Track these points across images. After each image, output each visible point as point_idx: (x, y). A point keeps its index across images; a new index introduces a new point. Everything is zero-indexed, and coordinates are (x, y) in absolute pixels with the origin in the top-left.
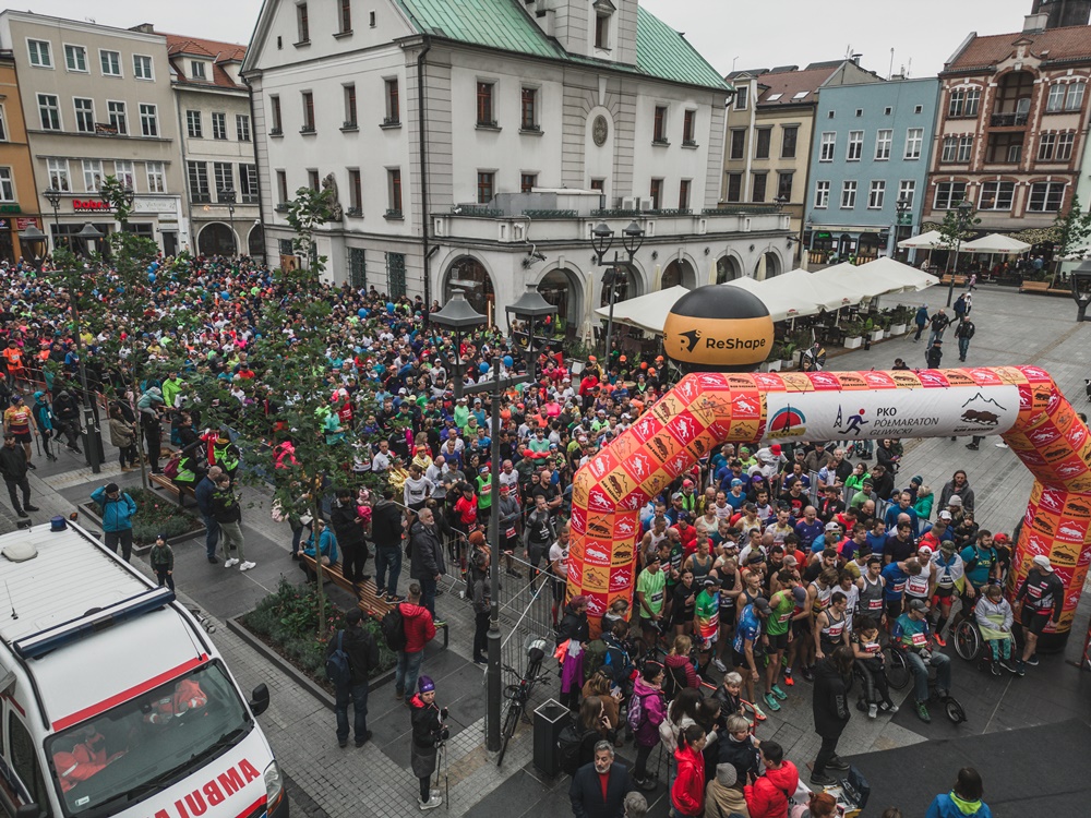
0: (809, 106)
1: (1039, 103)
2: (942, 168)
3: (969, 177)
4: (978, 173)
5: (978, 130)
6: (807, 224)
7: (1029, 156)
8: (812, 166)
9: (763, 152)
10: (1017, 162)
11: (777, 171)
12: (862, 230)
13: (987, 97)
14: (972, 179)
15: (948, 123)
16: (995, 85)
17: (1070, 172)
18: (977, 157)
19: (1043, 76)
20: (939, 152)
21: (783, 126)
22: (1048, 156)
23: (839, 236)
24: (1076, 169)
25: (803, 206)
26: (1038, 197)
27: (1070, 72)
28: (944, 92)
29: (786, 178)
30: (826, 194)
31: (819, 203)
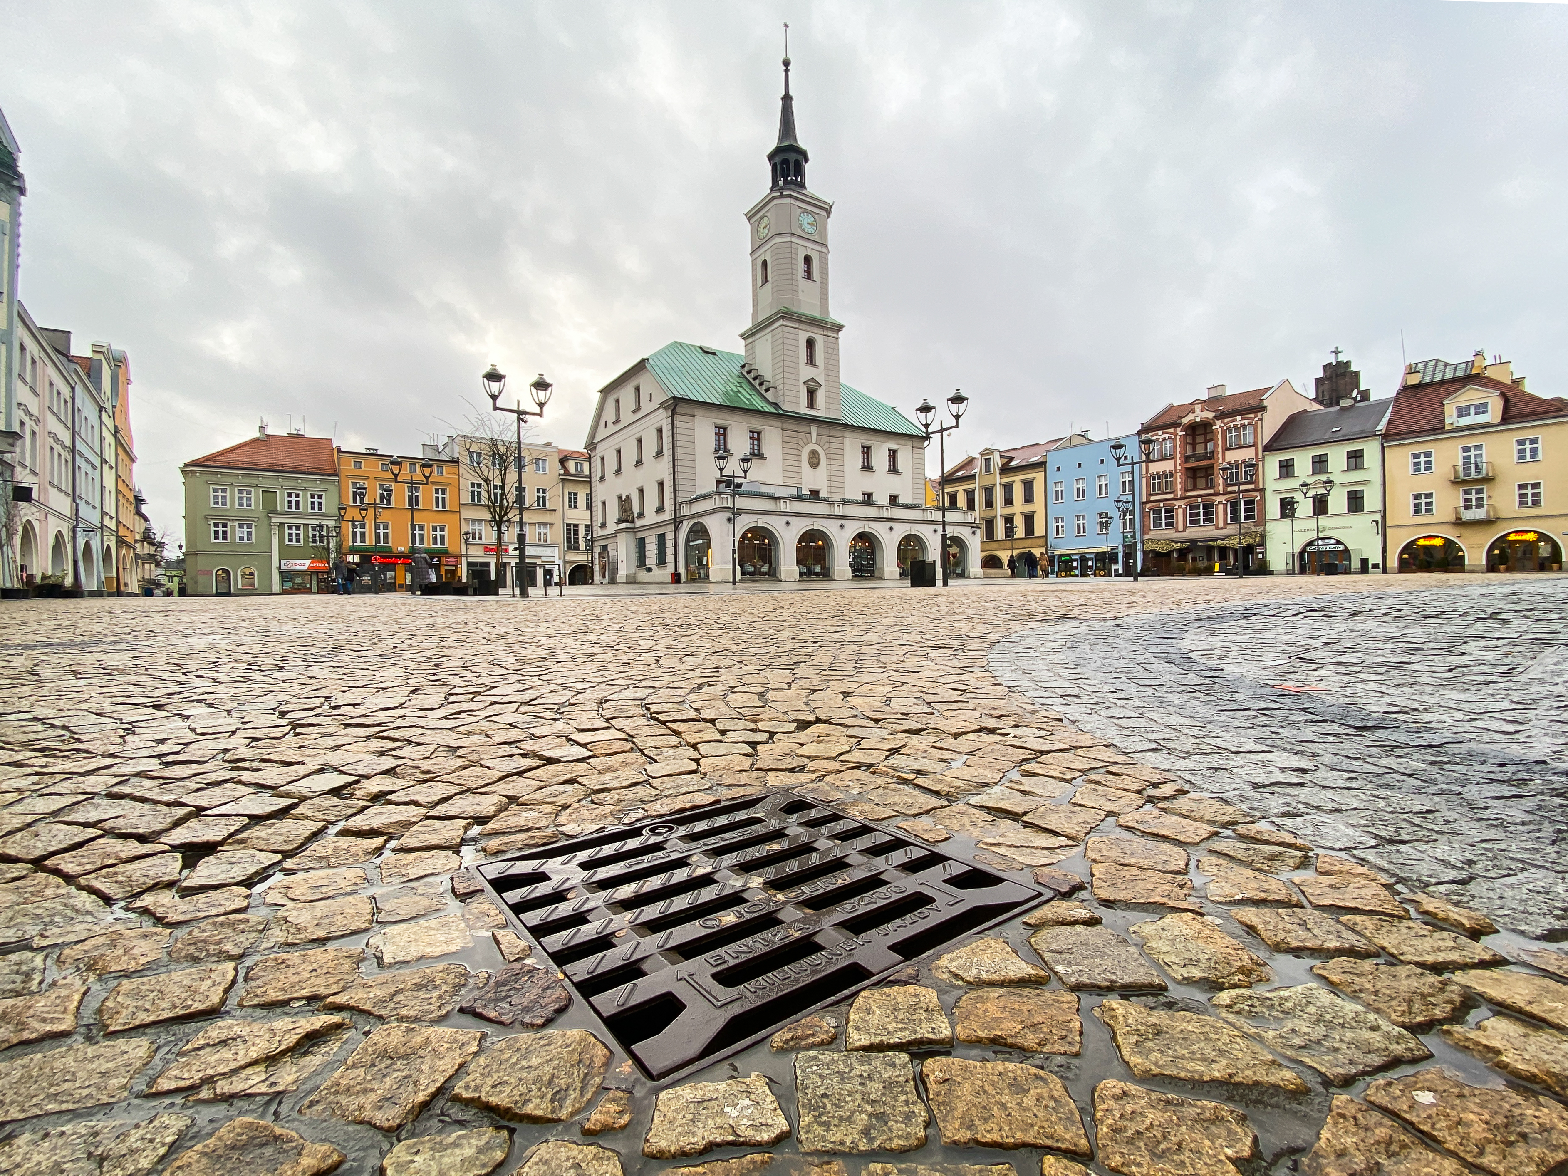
0: (1041, 465)
1: (1220, 442)
2: (1152, 498)
3: (1175, 503)
4: (1182, 498)
5: (1176, 467)
6: (1049, 550)
7: (1220, 482)
8: (1048, 507)
9: (1009, 502)
10: (1212, 487)
11: (1022, 514)
12: (1096, 550)
13: (1178, 443)
14: (1177, 503)
15: (1151, 465)
16: (1183, 433)
17: (1256, 489)
18: (1179, 486)
19: (1218, 423)
20: (1148, 487)
21: (1021, 481)
22: (1237, 480)
23: (1077, 557)
24: (1261, 487)
25: (1046, 537)
26: (1235, 511)
27: (1239, 418)
29: (1029, 519)
30: (1063, 526)
31: (1058, 534)
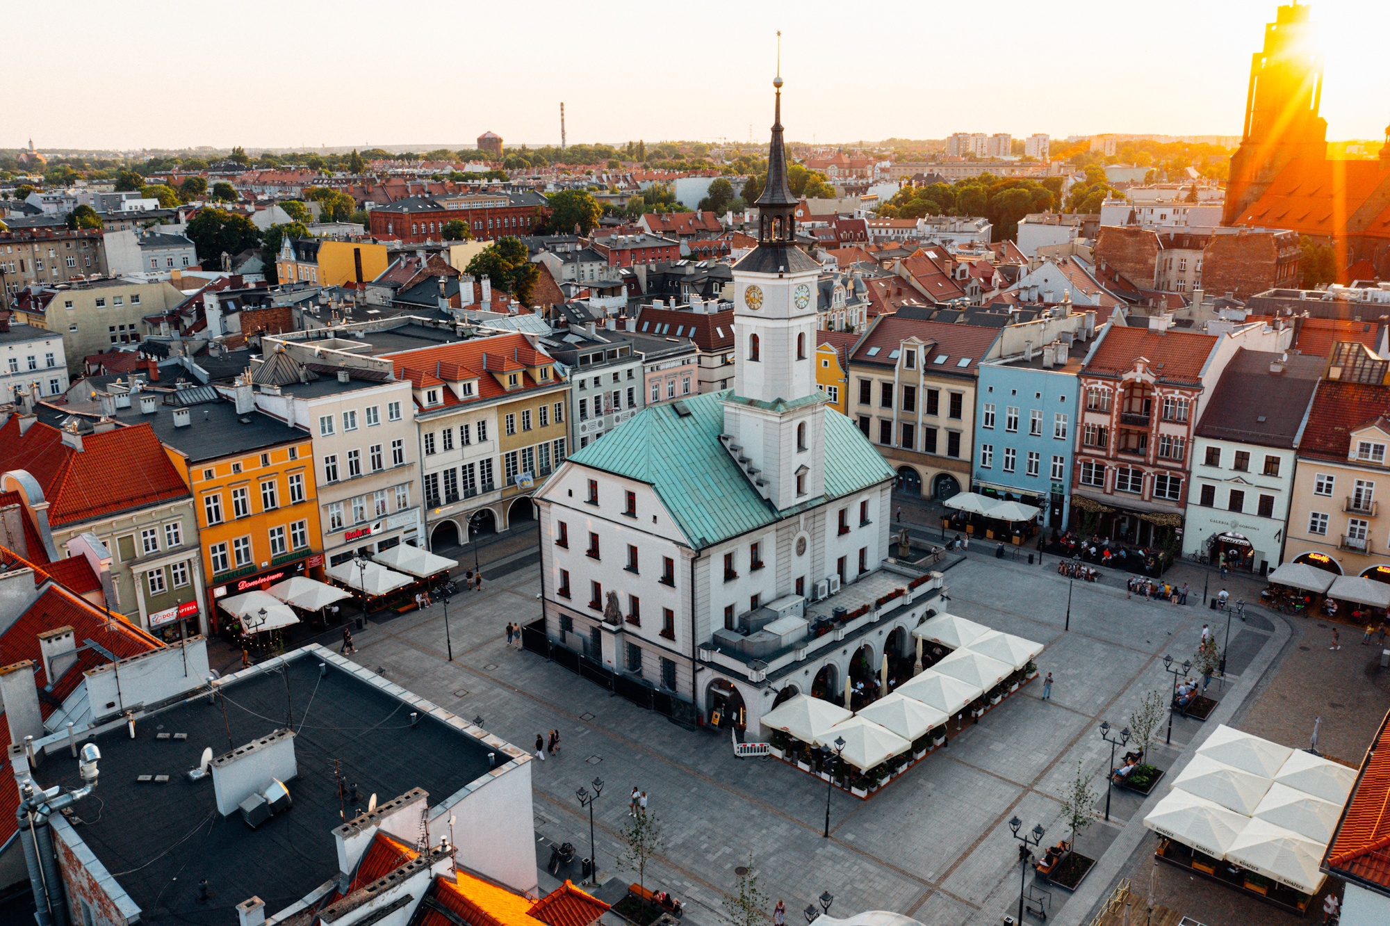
0: (971, 377)
1: (1156, 412)
2: (1085, 450)
3: (1106, 462)
5: (1111, 424)
6: (974, 479)
7: (1152, 452)
8: (977, 430)
9: (932, 410)
10: (1144, 456)
11: (946, 429)
12: (1023, 493)
13: (1117, 399)
14: (1109, 463)
15: (1087, 414)
16: (1122, 390)
17: (1183, 470)
18: (1112, 446)
19: (1158, 391)
20: (1082, 437)
21: (949, 391)
22: (1167, 454)
23: (1003, 494)
24: (1188, 469)
25: (971, 463)
26: (1161, 486)
27: (1177, 391)
28: (1082, 388)
29: (954, 438)
30: (990, 455)
31: (984, 463)
